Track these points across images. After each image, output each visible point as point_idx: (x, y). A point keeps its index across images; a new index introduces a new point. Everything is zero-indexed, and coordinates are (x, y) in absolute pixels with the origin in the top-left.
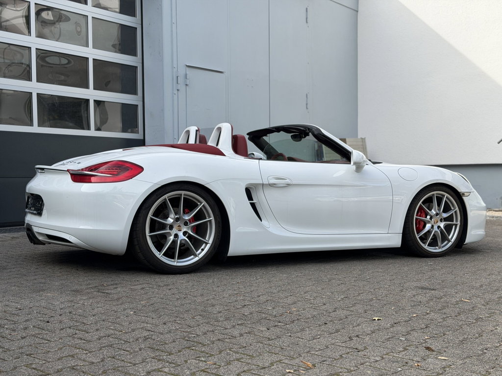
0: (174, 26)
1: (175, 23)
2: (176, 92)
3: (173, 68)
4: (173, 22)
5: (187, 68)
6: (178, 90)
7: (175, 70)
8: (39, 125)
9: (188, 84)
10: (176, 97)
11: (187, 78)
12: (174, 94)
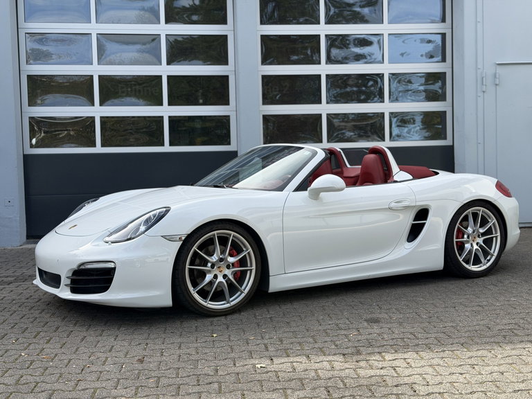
0: (479, 25)
1: (481, 21)
2: (480, 94)
3: (477, 69)
4: (478, 20)
5: (498, 66)
6: (484, 92)
7: (479, 71)
8: (328, 142)
9: (497, 83)
10: (480, 100)
11: (497, 76)
12: (477, 96)
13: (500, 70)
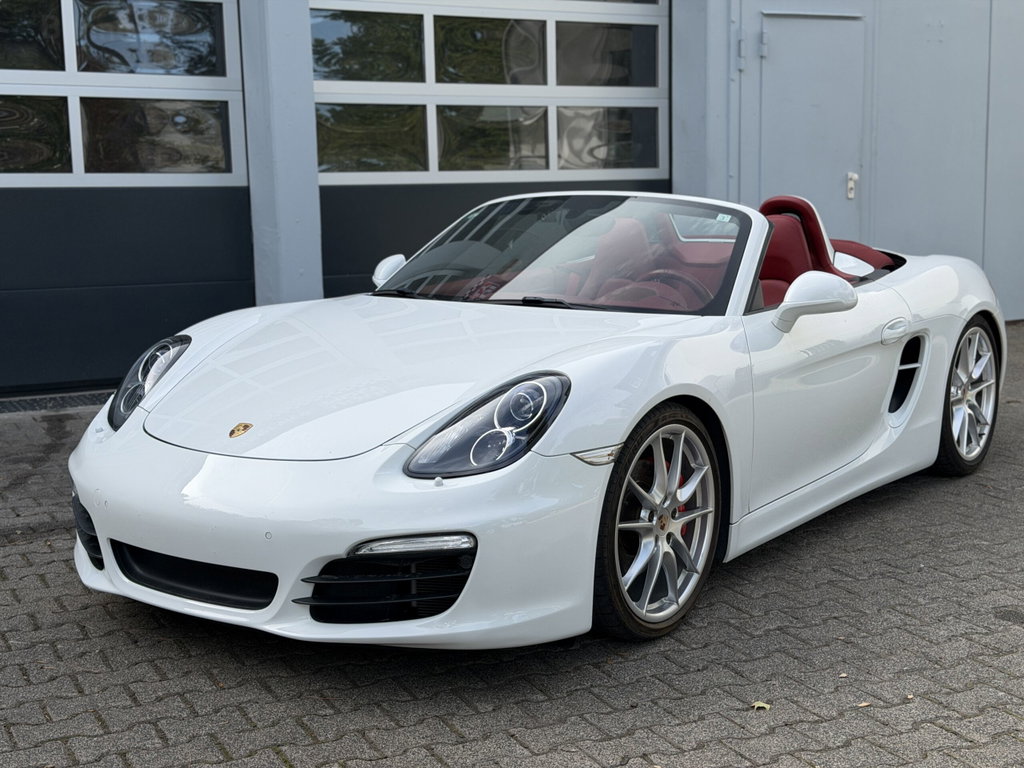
2: (735, 75)
3: (730, 22)
5: (765, 20)
6: (740, 71)
7: (734, 28)
9: (765, 54)
10: (734, 86)
11: (765, 41)
12: (729, 80)
13: (771, 29)
